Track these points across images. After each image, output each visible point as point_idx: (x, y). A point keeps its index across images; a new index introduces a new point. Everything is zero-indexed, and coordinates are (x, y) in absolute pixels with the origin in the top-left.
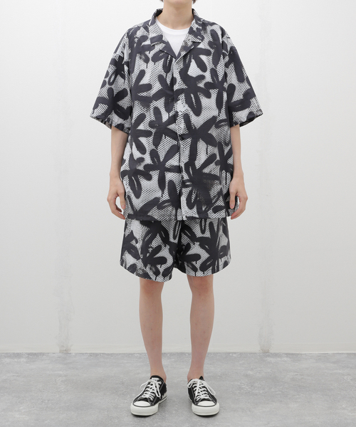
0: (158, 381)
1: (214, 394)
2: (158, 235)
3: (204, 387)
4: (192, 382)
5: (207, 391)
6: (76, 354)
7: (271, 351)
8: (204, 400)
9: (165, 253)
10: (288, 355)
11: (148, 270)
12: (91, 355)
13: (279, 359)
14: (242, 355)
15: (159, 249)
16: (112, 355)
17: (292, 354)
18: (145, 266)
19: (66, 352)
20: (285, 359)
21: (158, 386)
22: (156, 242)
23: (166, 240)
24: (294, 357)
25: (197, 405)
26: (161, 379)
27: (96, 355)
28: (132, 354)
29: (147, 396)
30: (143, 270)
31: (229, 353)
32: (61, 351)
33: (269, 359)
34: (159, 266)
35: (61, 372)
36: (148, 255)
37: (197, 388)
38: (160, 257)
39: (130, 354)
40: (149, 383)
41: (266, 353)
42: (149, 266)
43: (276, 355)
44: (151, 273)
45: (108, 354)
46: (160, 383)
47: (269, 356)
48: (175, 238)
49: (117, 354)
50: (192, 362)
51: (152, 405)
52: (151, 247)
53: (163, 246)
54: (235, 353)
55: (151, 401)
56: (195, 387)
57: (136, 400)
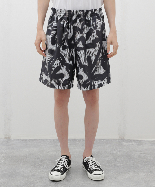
0: (66, 158)
1: (100, 166)
2: (57, 59)
3: (94, 162)
4: (86, 159)
5: (96, 164)
6: (14, 139)
7: (125, 138)
8: (95, 170)
9: (63, 70)
10: (134, 141)
11: (53, 82)
12: (23, 140)
13: (130, 143)
14: (109, 141)
15: (59, 68)
16: (34, 140)
17: (137, 140)
18: (51, 80)
19: (8, 138)
20: (133, 143)
21: (66, 162)
22: (57, 63)
23: (63, 62)
24: (139, 142)
25: (91, 173)
26: (68, 157)
27: (26, 140)
28: (46, 140)
29: (59, 168)
30: (50, 83)
31: (101, 140)
32: (5, 138)
33: (124, 143)
34: (60, 79)
35: (4, 151)
36: (52, 72)
37: (90, 163)
38: (60, 74)
39: (45, 140)
40: (60, 160)
41: (122, 140)
42: (53, 79)
43: (128, 141)
44: (55, 84)
45: (32, 140)
46: (67, 159)
47: (124, 141)
48: (69, 61)
49: (38, 140)
50: (86, 146)
51: (62, 174)
52: (54, 67)
53: (62, 66)
54: (105, 140)
55: (61, 171)
56: (89, 162)
57: (52, 171)
